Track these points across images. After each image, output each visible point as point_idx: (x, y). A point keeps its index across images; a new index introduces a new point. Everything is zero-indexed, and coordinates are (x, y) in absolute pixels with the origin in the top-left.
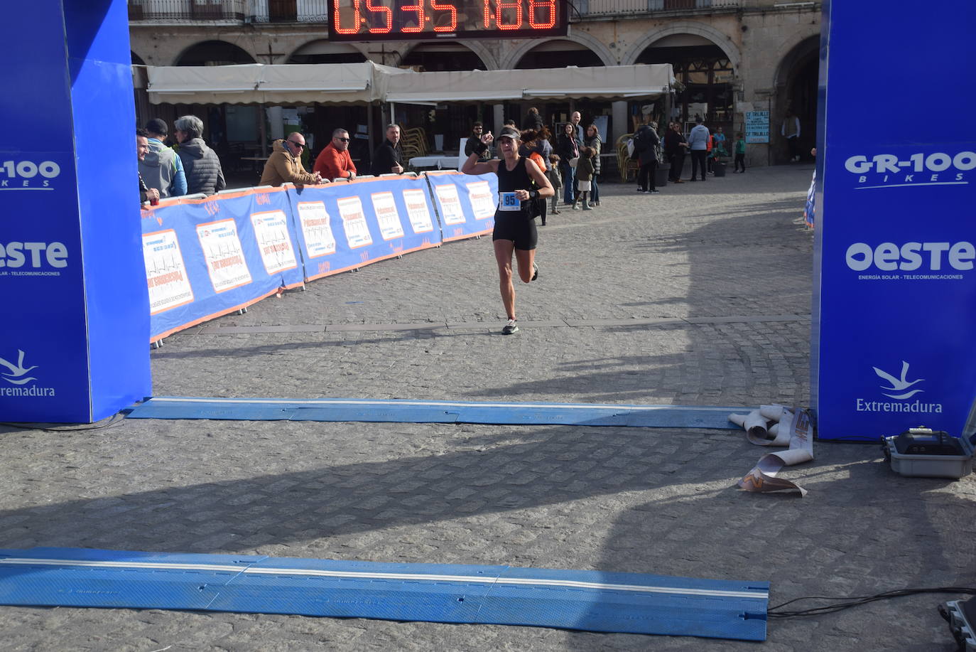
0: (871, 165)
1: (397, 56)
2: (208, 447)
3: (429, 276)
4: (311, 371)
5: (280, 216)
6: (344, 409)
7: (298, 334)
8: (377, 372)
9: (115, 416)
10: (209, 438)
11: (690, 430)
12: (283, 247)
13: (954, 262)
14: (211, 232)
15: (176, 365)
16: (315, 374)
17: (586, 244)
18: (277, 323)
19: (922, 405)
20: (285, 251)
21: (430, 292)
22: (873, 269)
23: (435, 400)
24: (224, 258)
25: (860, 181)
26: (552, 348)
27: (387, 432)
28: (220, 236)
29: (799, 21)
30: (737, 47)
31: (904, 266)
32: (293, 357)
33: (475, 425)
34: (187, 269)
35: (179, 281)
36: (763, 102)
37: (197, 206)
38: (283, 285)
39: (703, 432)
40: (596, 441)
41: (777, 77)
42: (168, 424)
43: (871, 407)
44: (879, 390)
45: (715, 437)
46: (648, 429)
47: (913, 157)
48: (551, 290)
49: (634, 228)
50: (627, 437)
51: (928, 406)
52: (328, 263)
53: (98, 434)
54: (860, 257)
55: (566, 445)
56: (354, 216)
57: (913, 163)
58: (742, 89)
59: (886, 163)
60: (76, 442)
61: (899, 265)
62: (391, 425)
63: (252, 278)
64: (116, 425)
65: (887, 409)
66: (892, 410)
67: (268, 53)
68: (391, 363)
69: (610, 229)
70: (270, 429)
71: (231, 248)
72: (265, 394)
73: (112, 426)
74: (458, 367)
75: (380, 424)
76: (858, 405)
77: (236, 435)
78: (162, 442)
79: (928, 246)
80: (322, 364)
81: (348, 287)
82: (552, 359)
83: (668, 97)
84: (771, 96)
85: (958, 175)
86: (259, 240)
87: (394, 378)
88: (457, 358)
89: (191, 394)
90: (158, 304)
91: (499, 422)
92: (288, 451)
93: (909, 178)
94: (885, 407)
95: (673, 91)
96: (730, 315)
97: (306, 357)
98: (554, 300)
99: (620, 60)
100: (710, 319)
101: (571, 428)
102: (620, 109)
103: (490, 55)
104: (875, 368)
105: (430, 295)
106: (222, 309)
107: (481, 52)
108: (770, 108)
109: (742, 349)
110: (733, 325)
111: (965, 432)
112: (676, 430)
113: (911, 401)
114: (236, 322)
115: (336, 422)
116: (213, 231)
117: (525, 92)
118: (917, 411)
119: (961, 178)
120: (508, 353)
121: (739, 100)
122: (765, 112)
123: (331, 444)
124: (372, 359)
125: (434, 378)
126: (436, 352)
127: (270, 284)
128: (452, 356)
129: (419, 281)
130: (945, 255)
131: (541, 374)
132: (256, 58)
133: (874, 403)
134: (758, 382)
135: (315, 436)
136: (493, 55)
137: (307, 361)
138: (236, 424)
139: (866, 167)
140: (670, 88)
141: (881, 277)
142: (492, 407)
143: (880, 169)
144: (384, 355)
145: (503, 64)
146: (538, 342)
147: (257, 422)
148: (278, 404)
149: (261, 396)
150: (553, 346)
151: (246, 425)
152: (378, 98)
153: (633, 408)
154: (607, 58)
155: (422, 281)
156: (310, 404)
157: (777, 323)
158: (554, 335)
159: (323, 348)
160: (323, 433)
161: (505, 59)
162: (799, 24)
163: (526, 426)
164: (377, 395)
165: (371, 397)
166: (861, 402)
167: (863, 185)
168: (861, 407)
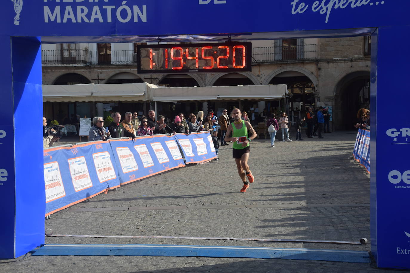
0: (399, 133)
1: (157, 80)
2: (74, 270)
3: (176, 183)
4: (123, 230)
5: (107, 154)
6: (140, 250)
7: (115, 212)
9: (26, 254)
10: (74, 265)
11: (313, 261)
12: (109, 169)
14: (74, 162)
15: (56, 228)
16: (125, 232)
18: (104, 206)
20: (111, 171)
21: (177, 191)
22: (402, 183)
23: (185, 245)
24: (80, 175)
25: (394, 141)
27: (162, 261)
28: (78, 164)
29: (345, 66)
30: (316, 77)
32: (114, 223)
33: (206, 258)
34: (63, 181)
35: (59, 186)
36: (329, 102)
37: (68, 150)
38: (108, 187)
39: (319, 262)
40: (267, 266)
41: (335, 91)
42: (53, 258)
43: (404, 252)
45: (327, 266)
46: (291, 260)
49: (272, 160)
50: (282, 264)
53: (18, 264)
54: (395, 177)
55: (252, 269)
58: (319, 96)
59: (407, 132)
60: (7, 269)
62: (165, 258)
63: (93, 184)
64: (27, 259)
67: (97, 78)
68: (162, 226)
69: (260, 161)
70: (105, 260)
71: (83, 170)
72: (101, 242)
73: (25, 260)
74: (196, 228)
75: (159, 257)
76: (398, 250)
77: (87, 263)
78: (51, 267)
80: (128, 226)
81: (138, 188)
82: (240, 224)
83: (285, 100)
84: (332, 99)
86: (96, 166)
87: (164, 233)
89: (64, 242)
90: (49, 197)
91: (218, 256)
92: (114, 271)
96: (324, 203)
97: (120, 223)
98: (238, 195)
99: (262, 83)
100: (316, 205)
102: (262, 105)
103: (201, 80)
104: (405, 233)
106: (79, 199)
107: (197, 78)
108: (332, 105)
109: (333, 220)
110: (326, 208)
112: (306, 261)
114: (84, 206)
115: (137, 256)
116: (75, 162)
117: (218, 97)
120: (219, 221)
121: (317, 101)
122: (330, 107)
123: (135, 268)
124: (152, 224)
125: (184, 233)
126: (183, 220)
127: (101, 188)
128: (192, 223)
129: (172, 185)
131: (236, 231)
132: (91, 81)
133: (405, 250)
134: (343, 237)
135: (127, 263)
137: (120, 225)
138: (87, 258)
139: (396, 134)
140: (286, 96)
141: (406, 187)
142: (214, 249)
143: (404, 135)
144: (158, 222)
145: (207, 84)
146: (232, 216)
147: (98, 256)
148: (108, 247)
149: (99, 243)
150: (240, 218)
151: (92, 258)
152: (149, 99)
153: (283, 250)
154: (256, 82)
155: (173, 185)
156: (124, 247)
157: (347, 208)
158: (240, 212)
159: (128, 218)
160: (131, 262)
161: (208, 82)
162: (345, 67)
163: (231, 258)
164: (156, 242)
165: (153, 243)
166: (399, 249)
167: (395, 142)
168: (399, 252)
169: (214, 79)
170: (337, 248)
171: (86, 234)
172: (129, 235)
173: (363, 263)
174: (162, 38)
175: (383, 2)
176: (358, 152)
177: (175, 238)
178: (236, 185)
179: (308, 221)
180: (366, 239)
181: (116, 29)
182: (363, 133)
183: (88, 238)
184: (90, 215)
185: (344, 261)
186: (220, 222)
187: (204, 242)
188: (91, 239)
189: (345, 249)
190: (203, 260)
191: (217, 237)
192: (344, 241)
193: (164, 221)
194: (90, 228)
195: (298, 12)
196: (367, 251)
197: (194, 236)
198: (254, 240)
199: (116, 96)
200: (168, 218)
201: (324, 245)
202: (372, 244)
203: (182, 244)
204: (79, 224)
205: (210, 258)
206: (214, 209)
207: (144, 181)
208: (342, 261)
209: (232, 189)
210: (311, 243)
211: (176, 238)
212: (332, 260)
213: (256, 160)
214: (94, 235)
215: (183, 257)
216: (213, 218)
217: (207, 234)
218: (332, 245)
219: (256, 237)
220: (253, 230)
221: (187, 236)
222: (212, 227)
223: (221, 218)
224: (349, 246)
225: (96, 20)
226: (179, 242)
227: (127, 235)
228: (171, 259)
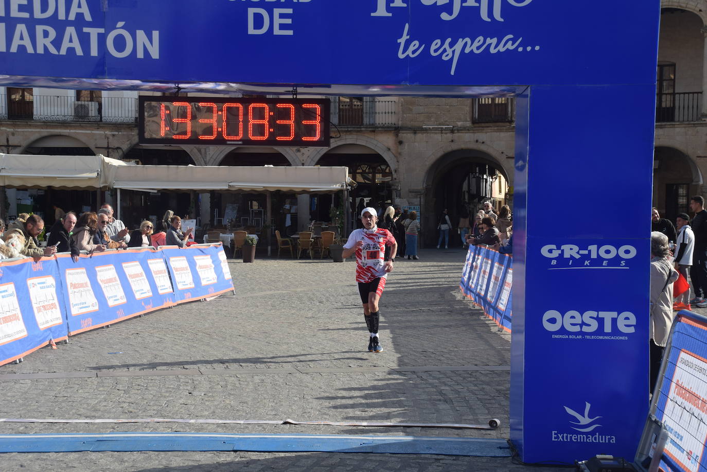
0: (560, 252)
1: (119, 150)
3: (172, 331)
4: (96, 410)
5: (50, 280)
6: (136, 440)
7: (74, 379)
8: (154, 410)
10: (22, 468)
11: (423, 456)
12: (52, 306)
13: (621, 326)
16: (100, 413)
17: (293, 307)
18: (52, 371)
19: (600, 436)
20: (54, 310)
22: (563, 330)
23: (210, 432)
24: (6, 316)
25: (552, 264)
26: (293, 390)
27: (176, 458)
28: (3, 297)
29: (442, 139)
30: (395, 156)
31: (585, 329)
32: (76, 398)
33: (249, 453)
36: (415, 200)
38: (52, 339)
39: (434, 457)
40: (351, 465)
41: (425, 181)
43: (563, 437)
44: (569, 425)
45: (447, 462)
46: (389, 455)
47: (590, 248)
48: (278, 344)
49: (327, 295)
50: (375, 461)
51: (605, 438)
52: (90, 319)
54: (553, 321)
55: (328, 468)
56: (110, 280)
57: (590, 251)
58: (399, 189)
59: (571, 251)
61: (581, 329)
62: (180, 453)
63: (28, 332)
65: (575, 439)
66: (579, 441)
67: (6, 144)
68: (163, 402)
70: (76, 459)
71: (12, 308)
72: (61, 430)
74: (222, 405)
75: (170, 453)
76: (553, 436)
77: (46, 465)
79: (602, 314)
80: (104, 404)
81: (105, 340)
82: (296, 399)
83: (345, 192)
84: (421, 194)
85: (622, 262)
86: (33, 300)
87: (170, 414)
88: (217, 398)
93: (587, 263)
94: (573, 438)
95: (349, 188)
96: (426, 365)
97: (87, 398)
99: (304, 162)
100: (413, 369)
101: (328, 455)
102: (304, 200)
103: (199, 154)
104: (565, 407)
105: (177, 347)
106: (5, 359)
107: (192, 150)
108: (420, 204)
109: (443, 392)
110: (430, 373)
111: (637, 458)
112: (412, 456)
113: (592, 433)
114: (15, 370)
115: (131, 451)
117: (230, 184)
118: (597, 441)
119: (624, 264)
120: (259, 394)
121: (396, 197)
122: (417, 207)
124: (145, 399)
125: (204, 414)
126: (198, 393)
127: (42, 338)
128: (213, 397)
129: (165, 335)
130: (614, 321)
131: (290, 410)
133: (565, 435)
134: (463, 418)
135: (116, 464)
136: (201, 154)
137: (89, 401)
138: (44, 456)
139: (556, 254)
140: (346, 186)
141: (569, 337)
142: (260, 438)
143: (567, 255)
144: (154, 396)
145: (209, 162)
146: (280, 385)
147: (62, 453)
148: (78, 438)
149: (58, 432)
150: (293, 389)
151: (52, 456)
152: (107, 185)
153: (374, 438)
154: (294, 160)
155: (168, 335)
156: (106, 437)
157: (463, 372)
158: (291, 379)
159: (99, 391)
160: (122, 461)
161: (211, 158)
162: (442, 141)
163: (291, 453)
164: (160, 429)
165: (155, 430)
166: (555, 434)
167: (554, 266)
168: (555, 438)
169: (221, 154)
170: (457, 435)
171: (30, 417)
172: (109, 418)
173: (501, 457)
174: (181, 86)
175: (537, 48)
176: (470, 284)
177: (190, 422)
178: (275, 335)
179: (404, 393)
180: (498, 422)
181: (106, 68)
182: (477, 252)
183: (36, 424)
184: (29, 385)
185: (471, 454)
186: (260, 396)
187: (241, 428)
188: (42, 425)
189: (469, 437)
190: (246, 456)
191: (261, 419)
192: (467, 424)
193: (164, 394)
194: (36, 407)
195: (408, 55)
196: (504, 439)
197: (221, 419)
198: (322, 423)
199: (44, 177)
200: (170, 389)
201: (437, 432)
202: (513, 429)
203: (206, 432)
204: (13, 401)
205: (257, 453)
206: (248, 375)
207: (113, 327)
208: (469, 455)
209: (272, 343)
210: (416, 428)
211: (192, 421)
212: (453, 454)
213: (301, 294)
214: (45, 418)
215: (211, 452)
216: (247, 390)
217: (244, 414)
218: (449, 431)
219: (325, 418)
220: (318, 408)
221: (210, 419)
222: (250, 404)
223: (261, 389)
224: (476, 431)
225: (71, 50)
226: (200, 429)
227: (105, 418)
228: (191, 455)
